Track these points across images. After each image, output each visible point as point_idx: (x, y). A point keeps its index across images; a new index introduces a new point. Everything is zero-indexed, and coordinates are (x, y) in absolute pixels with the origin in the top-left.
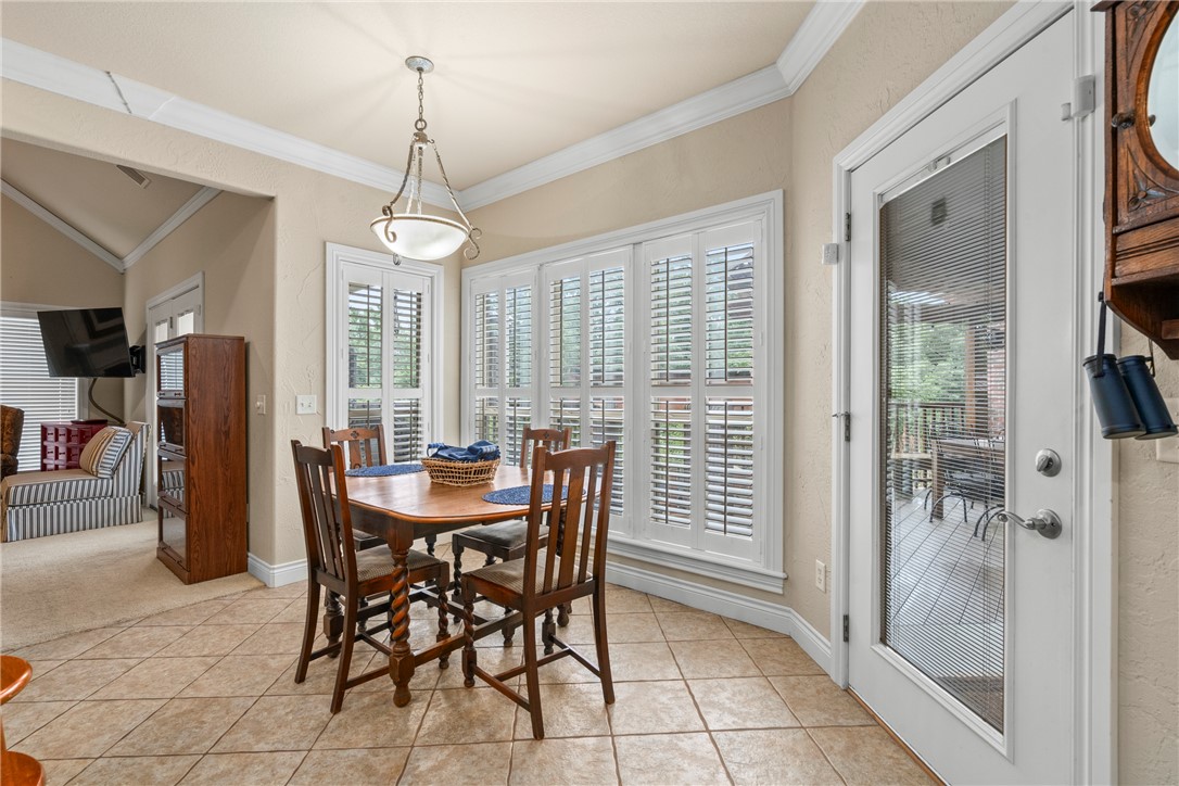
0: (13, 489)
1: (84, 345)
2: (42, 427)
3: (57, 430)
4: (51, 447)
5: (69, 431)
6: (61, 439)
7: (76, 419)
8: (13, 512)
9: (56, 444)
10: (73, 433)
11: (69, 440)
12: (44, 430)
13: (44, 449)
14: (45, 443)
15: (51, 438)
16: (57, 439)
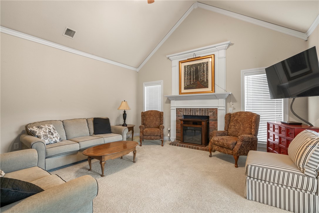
0: (249, 166)
1: (286, 84)
2: (268, 123)
3: (274, 126)
4: (271, 134)
5: (280, 128)
6: (277, 131)
7: (283, 121)
8: (250, 181)
9: (274, 133)
10: (282, 130)
11: (280, 132)
12: (268, 125)
13: (268, 134)
14: (269, 131)
15: (271, 129)
16: (274, 131)
